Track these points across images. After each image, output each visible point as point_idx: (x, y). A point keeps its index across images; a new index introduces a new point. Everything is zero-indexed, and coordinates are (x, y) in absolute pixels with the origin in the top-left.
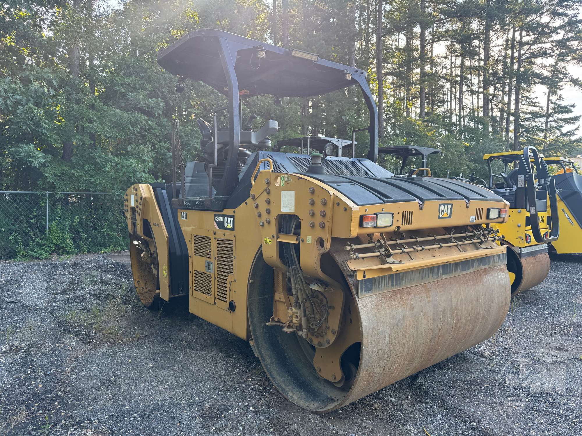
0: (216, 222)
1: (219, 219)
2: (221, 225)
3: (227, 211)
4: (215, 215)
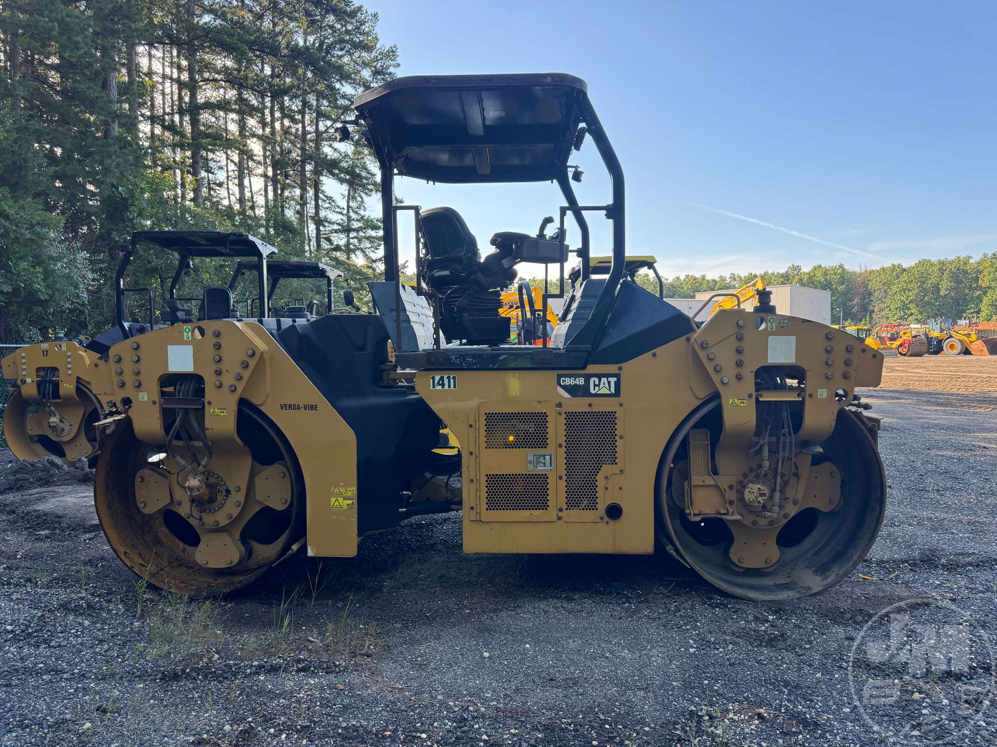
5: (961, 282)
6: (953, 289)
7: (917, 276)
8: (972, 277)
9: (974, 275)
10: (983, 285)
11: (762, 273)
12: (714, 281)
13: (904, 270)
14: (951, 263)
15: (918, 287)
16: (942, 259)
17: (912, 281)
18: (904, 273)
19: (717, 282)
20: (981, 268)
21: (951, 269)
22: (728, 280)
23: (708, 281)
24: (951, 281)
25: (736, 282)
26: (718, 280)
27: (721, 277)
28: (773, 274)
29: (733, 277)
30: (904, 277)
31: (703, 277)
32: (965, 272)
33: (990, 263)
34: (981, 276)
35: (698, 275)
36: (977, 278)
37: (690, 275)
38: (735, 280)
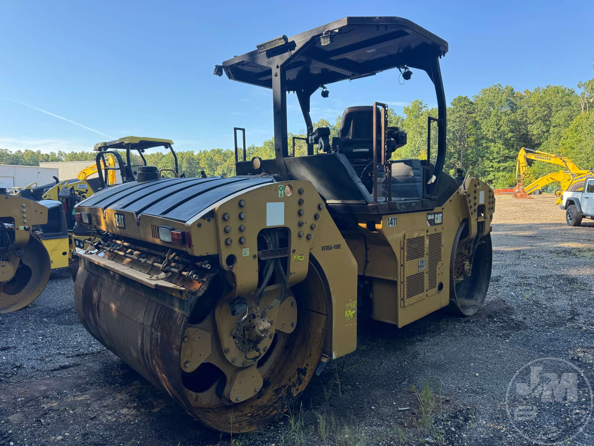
0: (428, 220)
1: (430, 217)
2: (432, 222)
3: (437, 209)
4: (428, 214)
5: (191, 164)
6: (188, 168)
7: (170, 160)
8: (197, 162)
9: (197, 161)
10: (202, 167)
11: (81, 152)
12: (47, 155)
13: (164, 156)
14: (186, 153)
15: (172, 166)
16: (181, 151)
17: (168, 162)
18: (164, 158)
19: (49, 156)
20: (200, 158)
21: (187, 157)
22: (57, 155)
23: (43, 155)
24: (187, 164)
25: (62, 157)
26: (50, 154)
27: (52, 153)
28: (88, 153)
29: (60, 153)
30: (164, 160)
31: (39, 152)
32: (193, 159)
33: (204, 156)
34: (200, 162)
35: (35, 150)
36: (199, 163)
37: (29, 149)
38: (62, 155)
